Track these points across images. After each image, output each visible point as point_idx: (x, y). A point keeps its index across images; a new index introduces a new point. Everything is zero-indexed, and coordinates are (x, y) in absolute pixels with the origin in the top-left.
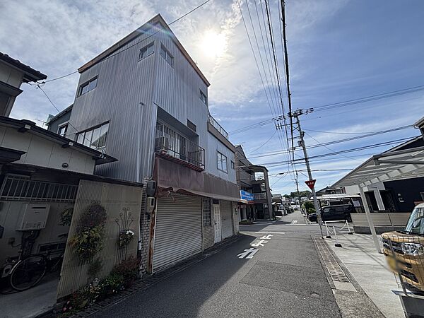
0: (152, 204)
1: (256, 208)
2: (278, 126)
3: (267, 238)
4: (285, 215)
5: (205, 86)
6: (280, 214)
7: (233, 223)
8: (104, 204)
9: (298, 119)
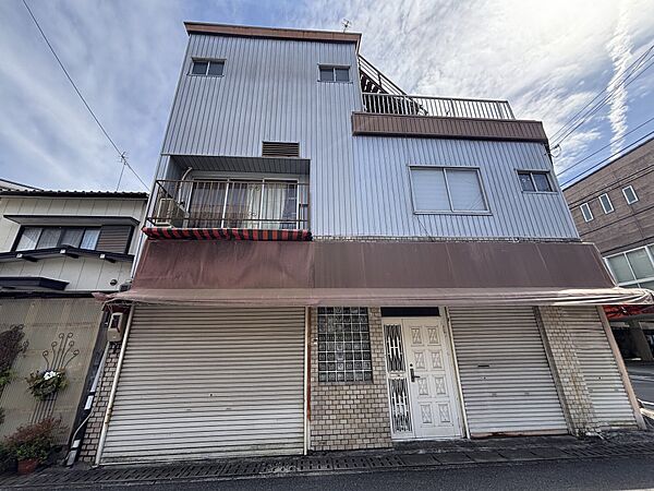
0: (113, 326)
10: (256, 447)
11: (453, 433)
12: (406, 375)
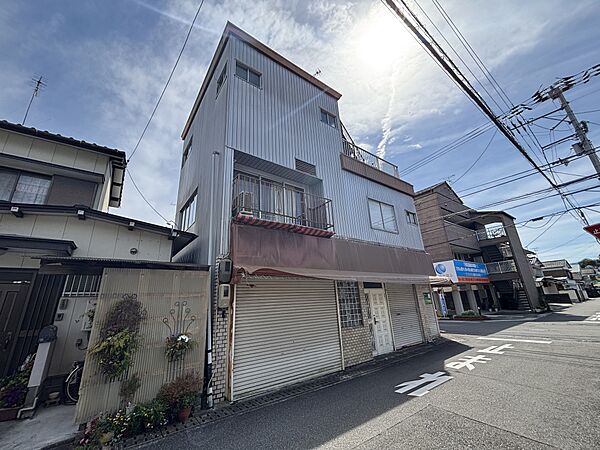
0: (226, 295)
1: (497, 289)
3: (495, 351)
4: (581, 300)
5: (332, 100)
7: (420, 320)
8: (142, 300)
9: (563, 99)
10: (320, 371)
11: (390, 349)
12: (373, 321)
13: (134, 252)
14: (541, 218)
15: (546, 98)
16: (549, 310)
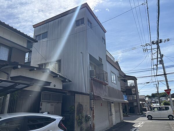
2: (145, 50)
3: (142, 123)
5: (104, 33)
6: (145, 110)
9: (158, 45)
13: (55, 86)
14: (149, 83)
15: (155, 44)
16: (143, 114)
